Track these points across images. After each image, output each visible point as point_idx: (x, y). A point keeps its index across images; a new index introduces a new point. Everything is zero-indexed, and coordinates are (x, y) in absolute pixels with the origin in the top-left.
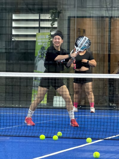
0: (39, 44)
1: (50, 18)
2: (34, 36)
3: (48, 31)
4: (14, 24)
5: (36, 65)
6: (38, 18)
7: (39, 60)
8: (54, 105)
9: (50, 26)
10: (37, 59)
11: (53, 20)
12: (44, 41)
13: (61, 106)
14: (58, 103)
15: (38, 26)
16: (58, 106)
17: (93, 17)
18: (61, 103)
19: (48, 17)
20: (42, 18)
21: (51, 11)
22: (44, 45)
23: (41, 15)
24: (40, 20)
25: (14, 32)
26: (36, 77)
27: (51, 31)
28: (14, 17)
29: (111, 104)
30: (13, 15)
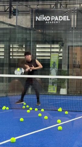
0: (52, 60)
1: (59, 47)
3: (58, 53)
4: (37, 50)
5: (51, 72)
6: (50, 47)
7: (52, 69)
9: (59, 51)
11: (60, 48)
12: (55, 59)
13: (65, 94)
14: (63, 92)
15: (50, 51)
16: (63, 94)
18: (65, 92)
19: (57, 46)
20: (52, 47)
21: (59, 43)
23: (52, 45)
25: (37, 54)
26: (50, 78)
28: (37, 46)
30: (37, 45)
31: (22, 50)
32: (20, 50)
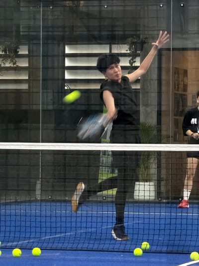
1: (129, 52)
3: (126, 72)
4: (68, 63)
6: (108, 52)
8: (136, 197)
9: (129, 65)
11: (134, 56)
13: (147, 198)
16: (142, 198)
18: (147, 194)
19: (124, 49)
20: (114, 51)
21: (129, 40)
23: (113, 46)
25: (67, 76)
26: (105, 151)
28: (68, 50)
30: (67, 48)
31: (14, 64)
32: (8, 65)
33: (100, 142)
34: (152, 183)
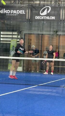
0: (12, 45)
2: (10, 41)
3: (16, 39)
4: (2, 36)
5: (11, 53)
9: (17, 37)
10: (11, 51)
11: (18, 35)
12: (14, 43)
13: (20, 71)
15: (12, 37)
16: (19, 71)
17: (35, 34)
18: (20, 70)
19: (16, 33)
20: (13, 34)
21: (17, 31)
22: (14, 45)
23: (13, 32)
24: (12, 35)
25: (1, 39)
26: (10, 59)
27: (17, 39)
28: (2, 33)
29: (41, 71)
33: (9, 56)
34: (22, 67)
